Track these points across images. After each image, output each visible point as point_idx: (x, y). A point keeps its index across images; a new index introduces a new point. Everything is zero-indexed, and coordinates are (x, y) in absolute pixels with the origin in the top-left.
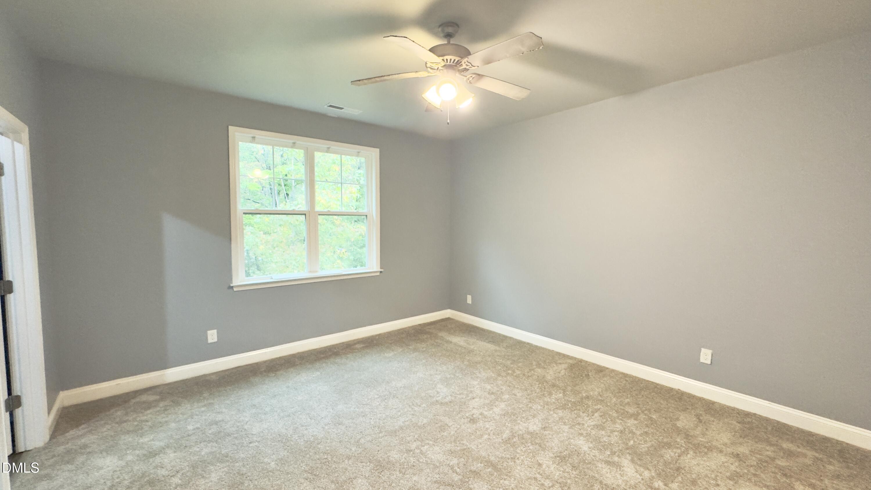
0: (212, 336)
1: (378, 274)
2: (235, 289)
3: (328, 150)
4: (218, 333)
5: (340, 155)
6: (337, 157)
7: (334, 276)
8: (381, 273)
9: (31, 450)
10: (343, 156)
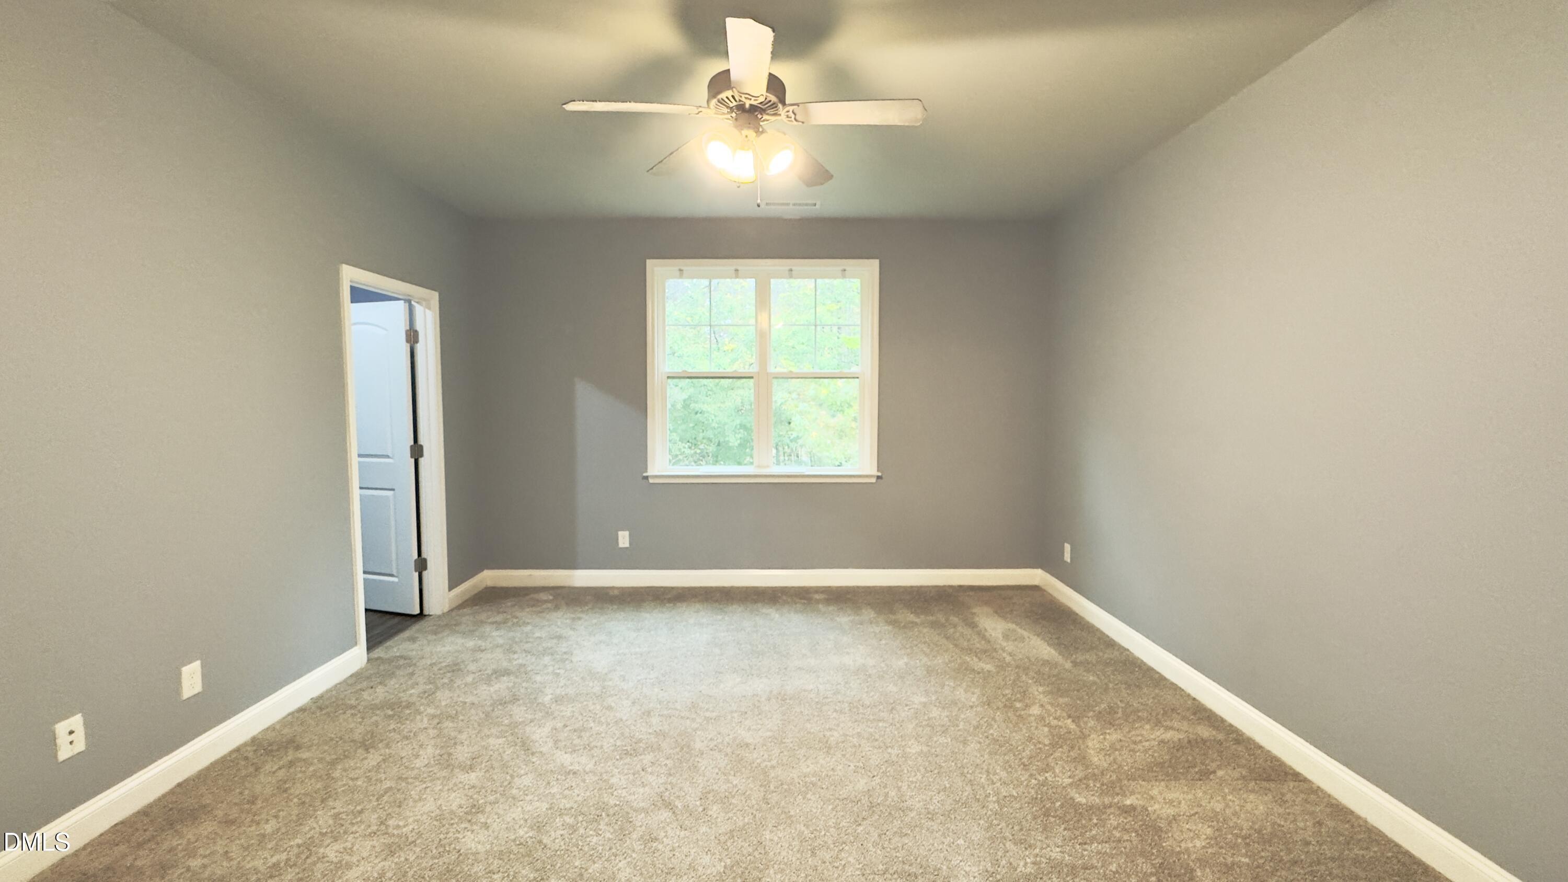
0: (624, 539)
1: (874, 480)
2: (651, 481)
3: (791, 274)
4: (630, 535)
5: (813, 280)
6: (810, 283)
7: (789, 476)
8: (879, 480)
9: (431, 615)
10: (819, 281)
